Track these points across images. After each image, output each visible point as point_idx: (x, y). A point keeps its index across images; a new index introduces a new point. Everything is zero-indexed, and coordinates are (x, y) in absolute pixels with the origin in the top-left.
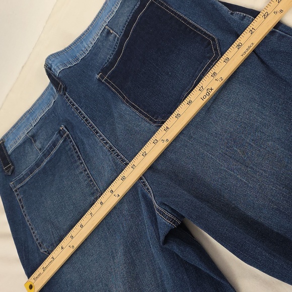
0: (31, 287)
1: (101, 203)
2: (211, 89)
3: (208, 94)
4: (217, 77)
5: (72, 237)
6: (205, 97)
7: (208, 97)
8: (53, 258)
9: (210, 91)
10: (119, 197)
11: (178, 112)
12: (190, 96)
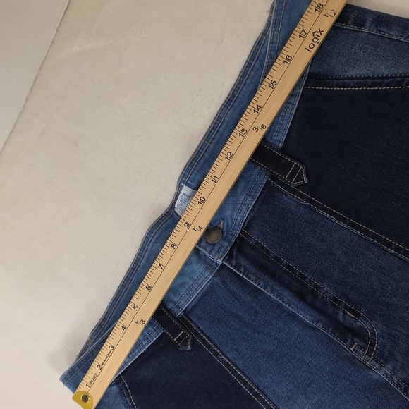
0: (85, 398)
1: (174, 246)
2: (320, 32)
3: (315, 40)
4: (326, 10)
5: (137, 308)
6: (312, 46)
7: (317, 46)
8: (111, 346)
9: (319, 34)
10: (202, 231)
11: (271, 79)
12: (287, 49)
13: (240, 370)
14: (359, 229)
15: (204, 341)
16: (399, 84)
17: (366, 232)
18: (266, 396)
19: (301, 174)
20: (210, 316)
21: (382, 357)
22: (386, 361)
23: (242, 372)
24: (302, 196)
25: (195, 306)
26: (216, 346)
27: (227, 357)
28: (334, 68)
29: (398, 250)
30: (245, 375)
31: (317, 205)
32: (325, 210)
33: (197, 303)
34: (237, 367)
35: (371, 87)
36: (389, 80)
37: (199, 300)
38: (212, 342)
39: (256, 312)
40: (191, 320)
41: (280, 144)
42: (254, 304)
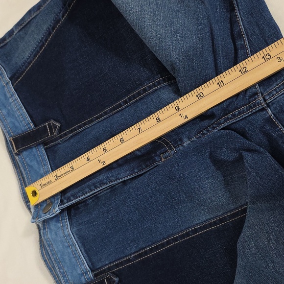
1: (158, 120)
13: (146, 247)
14: (101, 116)
15: (117, 266)
16: (50, 34)
17: (106, 113)
18: (172, 235)
19: (54, 124)
20: (101, 250)
21: (177, 142)
22: (181, 140)
23: (148, 246)
24: (65, 134)
25: (90, 260)
26: (123, 258)
27: (134, 253)
28: (16, 63)
29: (126, 102)
30: (152, 245)
31: (75, 129)
32: (80, 127)
33: (88, 256)
34: (143, 248)
35: (41, 50)
36: (44, 38)
37: (87, 253)
38: (119, 259)
39: (107, 213)
40: (99, 268)
41: (31, 124)
42: (101, 210)
